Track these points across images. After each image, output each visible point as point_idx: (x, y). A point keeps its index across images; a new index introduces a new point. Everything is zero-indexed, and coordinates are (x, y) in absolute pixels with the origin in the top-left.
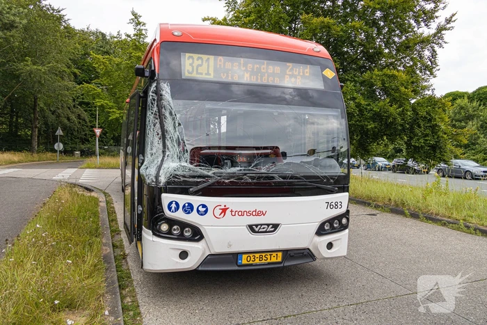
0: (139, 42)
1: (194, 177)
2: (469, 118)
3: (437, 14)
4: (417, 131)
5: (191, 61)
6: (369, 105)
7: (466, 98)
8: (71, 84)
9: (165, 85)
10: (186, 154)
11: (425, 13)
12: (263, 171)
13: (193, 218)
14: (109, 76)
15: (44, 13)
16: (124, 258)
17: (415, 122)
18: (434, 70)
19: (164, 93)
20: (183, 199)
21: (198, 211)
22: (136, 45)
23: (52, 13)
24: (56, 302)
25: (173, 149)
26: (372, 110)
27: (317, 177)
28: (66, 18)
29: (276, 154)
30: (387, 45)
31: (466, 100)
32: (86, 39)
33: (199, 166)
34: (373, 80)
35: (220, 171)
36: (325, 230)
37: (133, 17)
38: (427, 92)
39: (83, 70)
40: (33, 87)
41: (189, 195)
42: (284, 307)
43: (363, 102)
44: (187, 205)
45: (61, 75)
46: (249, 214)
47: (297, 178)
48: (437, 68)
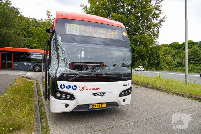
0: (50, 22)
1: (71, 74)
2: (168, 53)
3: (160, 15)
4: (152, 57)
5: (69, 26)
6: (136, 48)
7: (167, 46)
8: (23, 38)
9: (59, 36)
10: (68, 65)
11: (156, 15)
12: (99, 72)
13: (71, 91)
14: (38, 35)
15: (11, 10)
16: (43, 106)
17: (151, 55)
18: (158, 36)
19: (58, 39)
20: (66, 83)
21: (73, 88)
22: (48, 24)
23: (14, 10)
24: (11, 129)
25: (62, 63)
26: (136, 50)
27: (120, 74)
28: (20, 12)
29: (103, 65)
30: (142, 26)
31: (167, 47)
32: (29, 21)
33: (73, 70)
34: (137, 39)
35: (82, 72)
36: (122, 95)
37: (47, 13)
38: (156, 44)
39: (28, 33)
40: (7, 39)
41: (69, 81)
42: (107, 125)
43: (133, 47)
44: (68, 86)
45: (19, 34)
46: (93, 89)
47: (112, 75)
48: (159, 35)
